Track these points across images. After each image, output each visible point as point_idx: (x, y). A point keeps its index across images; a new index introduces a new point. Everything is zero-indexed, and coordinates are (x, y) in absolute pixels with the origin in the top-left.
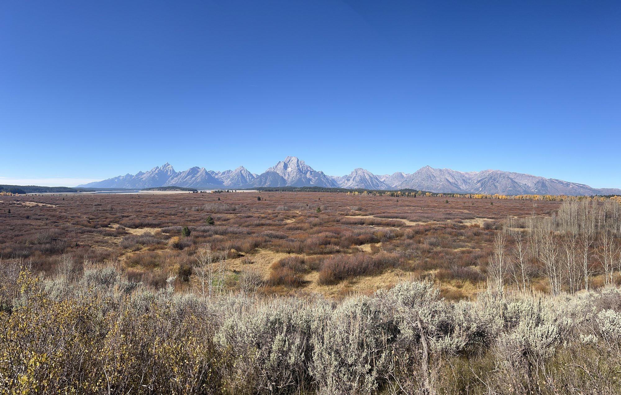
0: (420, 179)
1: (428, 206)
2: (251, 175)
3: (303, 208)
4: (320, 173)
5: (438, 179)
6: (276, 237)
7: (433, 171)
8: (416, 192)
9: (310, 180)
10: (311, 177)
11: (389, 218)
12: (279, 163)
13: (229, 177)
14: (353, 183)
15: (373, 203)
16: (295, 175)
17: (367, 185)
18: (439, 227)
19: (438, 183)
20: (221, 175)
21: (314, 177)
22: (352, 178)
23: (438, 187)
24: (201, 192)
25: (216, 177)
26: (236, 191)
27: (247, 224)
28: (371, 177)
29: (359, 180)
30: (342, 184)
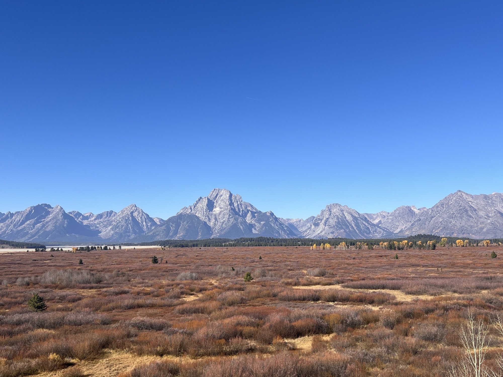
0: (445, 216)
1: (453, 265)
2: (151, 220)
3: (224, 275)
4: (268, 214)
5: (481, 213)
6: (151, 327)
7: (471, 199)
8: (438, 239)
9: (251, 226)
10: (253, 222)
11: (370, 288)
12: (199, 200)
13: (110, 223)
14: (324, 229)
15: (351, 261)
16: (226, 219)
17: (350, 231)
18: (454, 304)
19: (482, 220)
20: (95, 219)
21: (259, 221)
22: (323, 221)
23: (482, 229)
24: (53, 250)
25: (85, 222)
26: (120, 247)
27: (110, 305)
28: (355, 218)
29: (334, 224)
30: (306, 231)
